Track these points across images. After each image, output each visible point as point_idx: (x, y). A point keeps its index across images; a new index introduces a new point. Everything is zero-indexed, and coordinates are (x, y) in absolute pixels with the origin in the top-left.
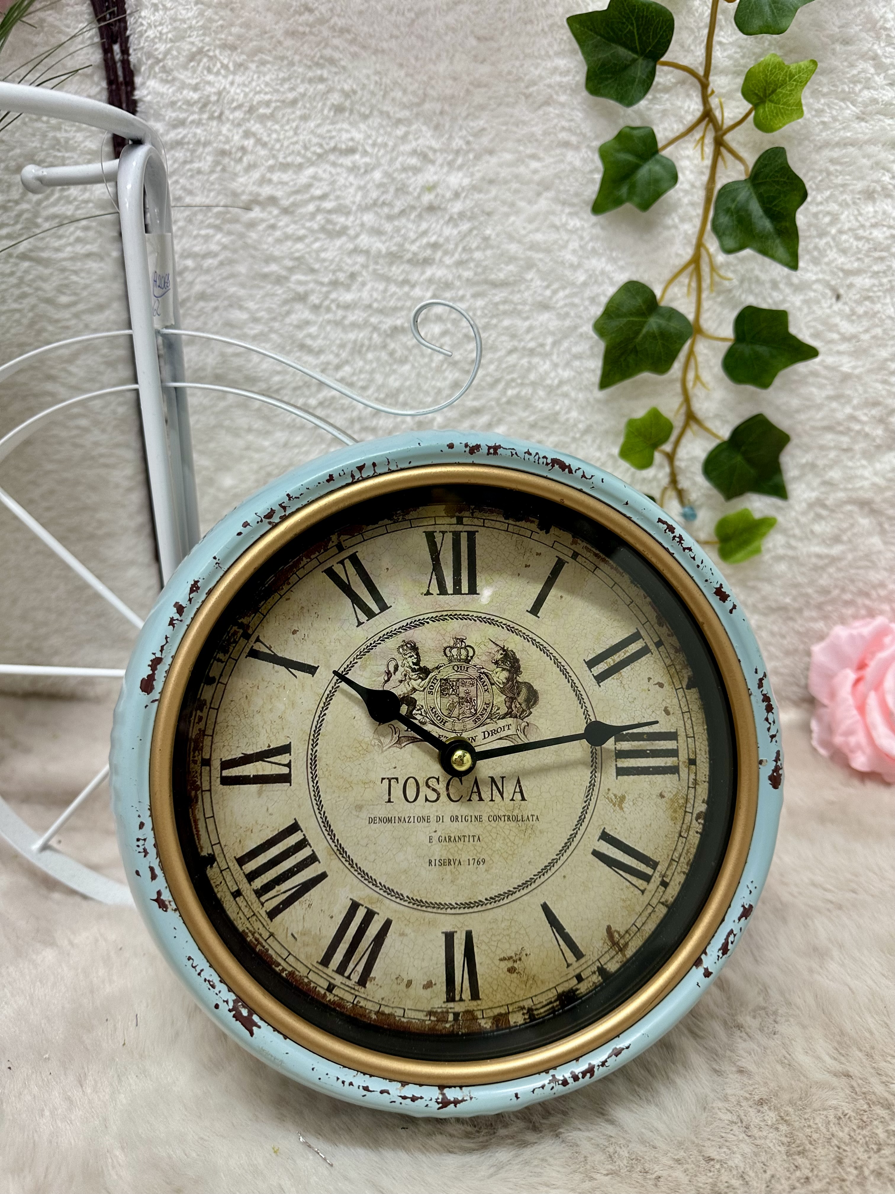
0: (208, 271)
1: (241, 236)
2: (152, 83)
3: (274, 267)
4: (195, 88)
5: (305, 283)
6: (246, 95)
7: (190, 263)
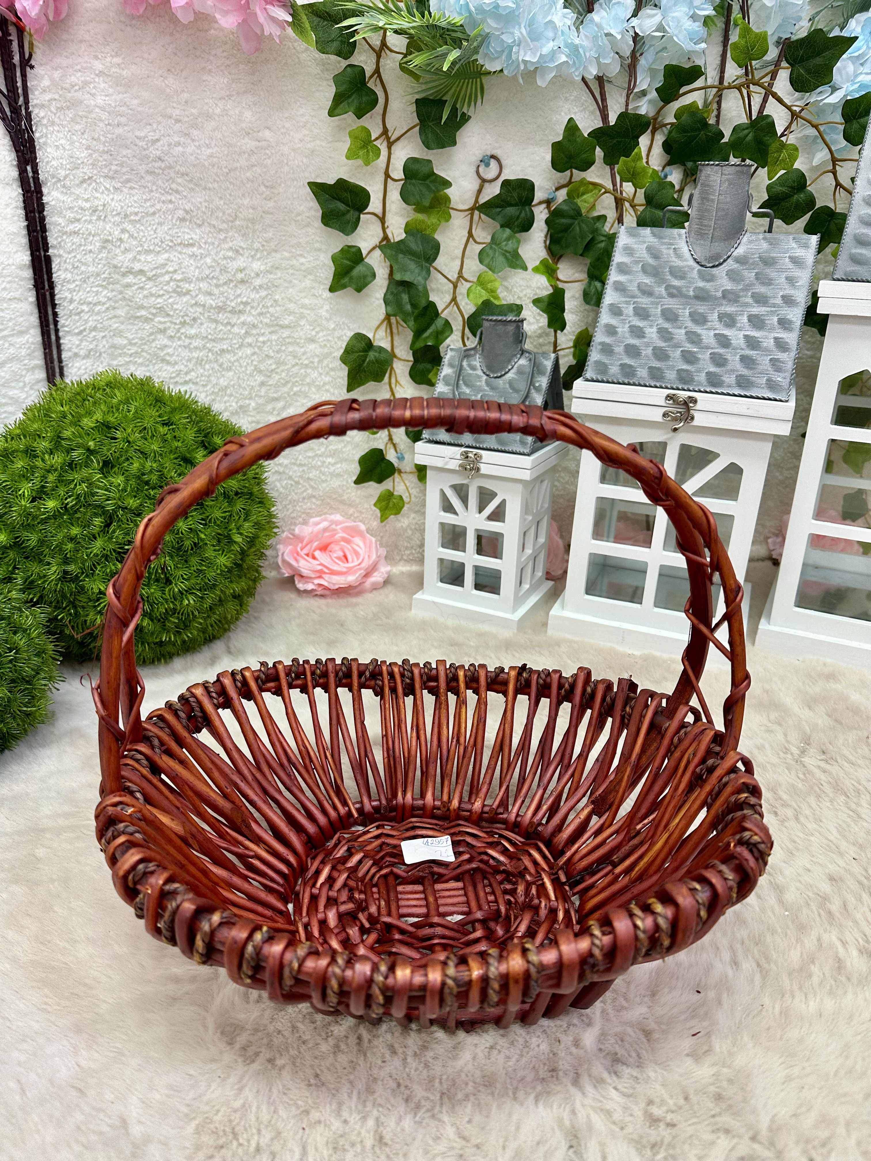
0: (98, 314)
1: (121, 293)
2: (55, 194)
3: (143, 313)
4: (87, 200)
5: (165, 323)
6: (122, 207)
7: (85, 308)
